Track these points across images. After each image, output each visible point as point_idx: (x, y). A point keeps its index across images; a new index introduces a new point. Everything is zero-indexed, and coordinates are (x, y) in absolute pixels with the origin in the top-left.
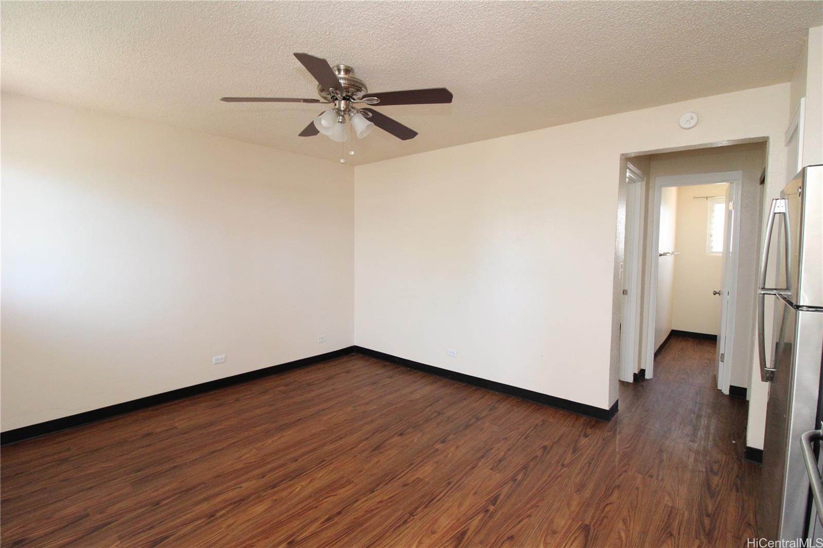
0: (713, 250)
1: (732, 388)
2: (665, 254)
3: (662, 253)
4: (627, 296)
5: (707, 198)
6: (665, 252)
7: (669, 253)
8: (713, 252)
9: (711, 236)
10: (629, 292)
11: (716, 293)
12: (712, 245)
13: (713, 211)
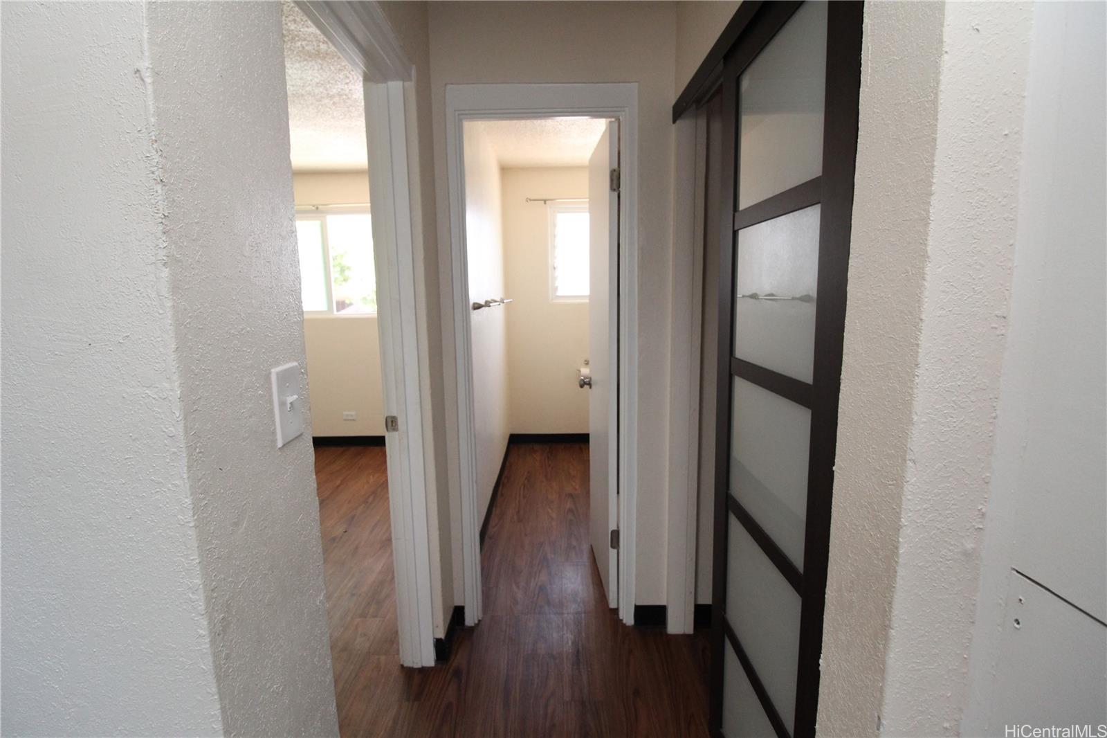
0: (559, 293)
1: (640, 611)
2: (487, 304)
3: (483, 303)
4: (396, 434)
5: (545, 201)
6: (489, 299)
7: (496, 301)
8: (557, 296)
9: (554, 268)
10: (400, 422)
11: (585, 383)
12: (556, 285)
13: (554, 225)
